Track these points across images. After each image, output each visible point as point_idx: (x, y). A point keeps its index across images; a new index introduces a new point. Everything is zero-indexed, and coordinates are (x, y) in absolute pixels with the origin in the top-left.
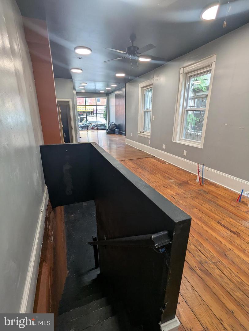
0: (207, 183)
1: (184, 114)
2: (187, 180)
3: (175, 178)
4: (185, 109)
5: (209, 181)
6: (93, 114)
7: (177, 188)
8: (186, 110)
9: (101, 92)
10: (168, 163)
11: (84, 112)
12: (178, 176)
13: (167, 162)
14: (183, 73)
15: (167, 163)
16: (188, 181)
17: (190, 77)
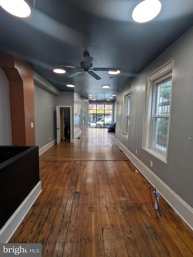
0: (168, 216)
1: (153, 121)
2: (143, 203)
3: (130, 195)
4: (153, 116)
5: (174, 211)
6: (109, 116)
7: (121, 213)
8: (155, 116)
9: (107, 100)
10: (138, 171)
11: (102, 114)
12: (136, 192)
13: (137, 169)
14: (150, 81)
15: (136, 171)
16: (142, 205)
17: (157, 84)
